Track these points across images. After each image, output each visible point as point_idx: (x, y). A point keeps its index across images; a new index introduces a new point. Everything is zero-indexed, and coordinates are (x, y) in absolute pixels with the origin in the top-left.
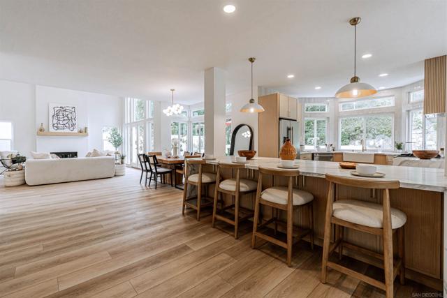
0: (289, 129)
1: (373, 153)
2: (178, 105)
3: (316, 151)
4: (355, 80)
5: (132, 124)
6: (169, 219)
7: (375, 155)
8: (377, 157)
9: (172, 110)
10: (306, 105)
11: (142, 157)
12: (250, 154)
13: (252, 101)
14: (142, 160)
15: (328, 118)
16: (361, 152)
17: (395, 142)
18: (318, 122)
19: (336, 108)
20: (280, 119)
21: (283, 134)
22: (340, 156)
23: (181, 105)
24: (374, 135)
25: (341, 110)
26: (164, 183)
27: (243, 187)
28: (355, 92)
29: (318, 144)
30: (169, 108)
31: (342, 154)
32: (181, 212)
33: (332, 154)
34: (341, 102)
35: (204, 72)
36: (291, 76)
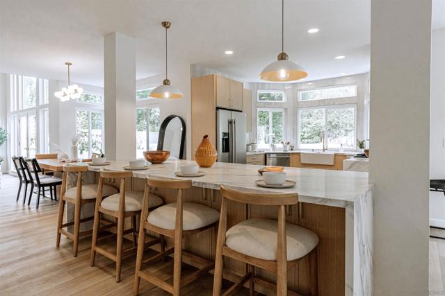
0: (230, 123)
1: (333, 153)
2: (75, 86)
3: (271, 151)
4: (282, 57)
5: (20, 113)
6: (29, 257)
7: (335, 155)
8: (337, 157)
9: (68, 94)
10: (259, 92)
11: (17, 161)
12: (159, 157)
13: (166, 82)
14: (19, 167)
15: (286, 109)
16: (322, 152)
17: (357, 140)
18: (274, 114)
19: (296, 97)
20: (217, 108)
21: (223, 128)
22: (297, 157)
23: (80, 85)
24: (346, 131)
25: (300, 99)
26: (56, 199)
27: (131, 204)
28: (283, 73)
29: (274, 141)
30: (64, 89)
31: (299, 154)
32: (55, 245)
33: (289, 154)
34: (301, 90)
35: (103, 39)
36: (229, 53)
